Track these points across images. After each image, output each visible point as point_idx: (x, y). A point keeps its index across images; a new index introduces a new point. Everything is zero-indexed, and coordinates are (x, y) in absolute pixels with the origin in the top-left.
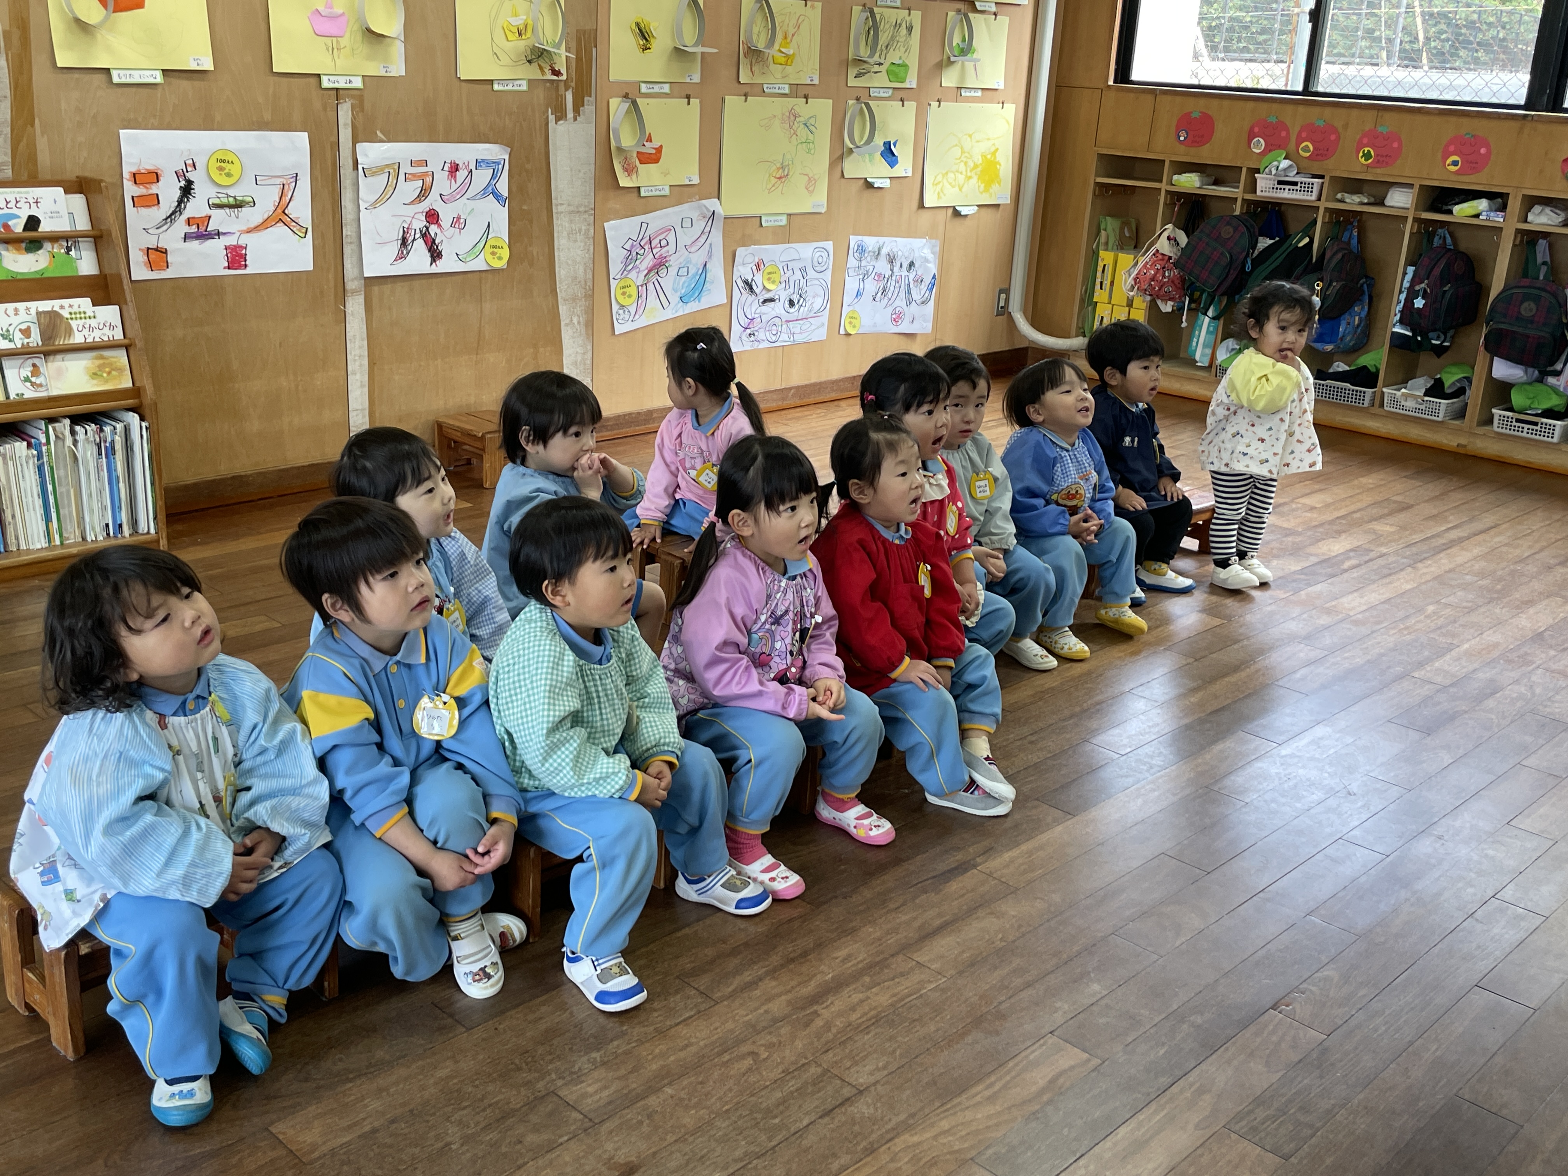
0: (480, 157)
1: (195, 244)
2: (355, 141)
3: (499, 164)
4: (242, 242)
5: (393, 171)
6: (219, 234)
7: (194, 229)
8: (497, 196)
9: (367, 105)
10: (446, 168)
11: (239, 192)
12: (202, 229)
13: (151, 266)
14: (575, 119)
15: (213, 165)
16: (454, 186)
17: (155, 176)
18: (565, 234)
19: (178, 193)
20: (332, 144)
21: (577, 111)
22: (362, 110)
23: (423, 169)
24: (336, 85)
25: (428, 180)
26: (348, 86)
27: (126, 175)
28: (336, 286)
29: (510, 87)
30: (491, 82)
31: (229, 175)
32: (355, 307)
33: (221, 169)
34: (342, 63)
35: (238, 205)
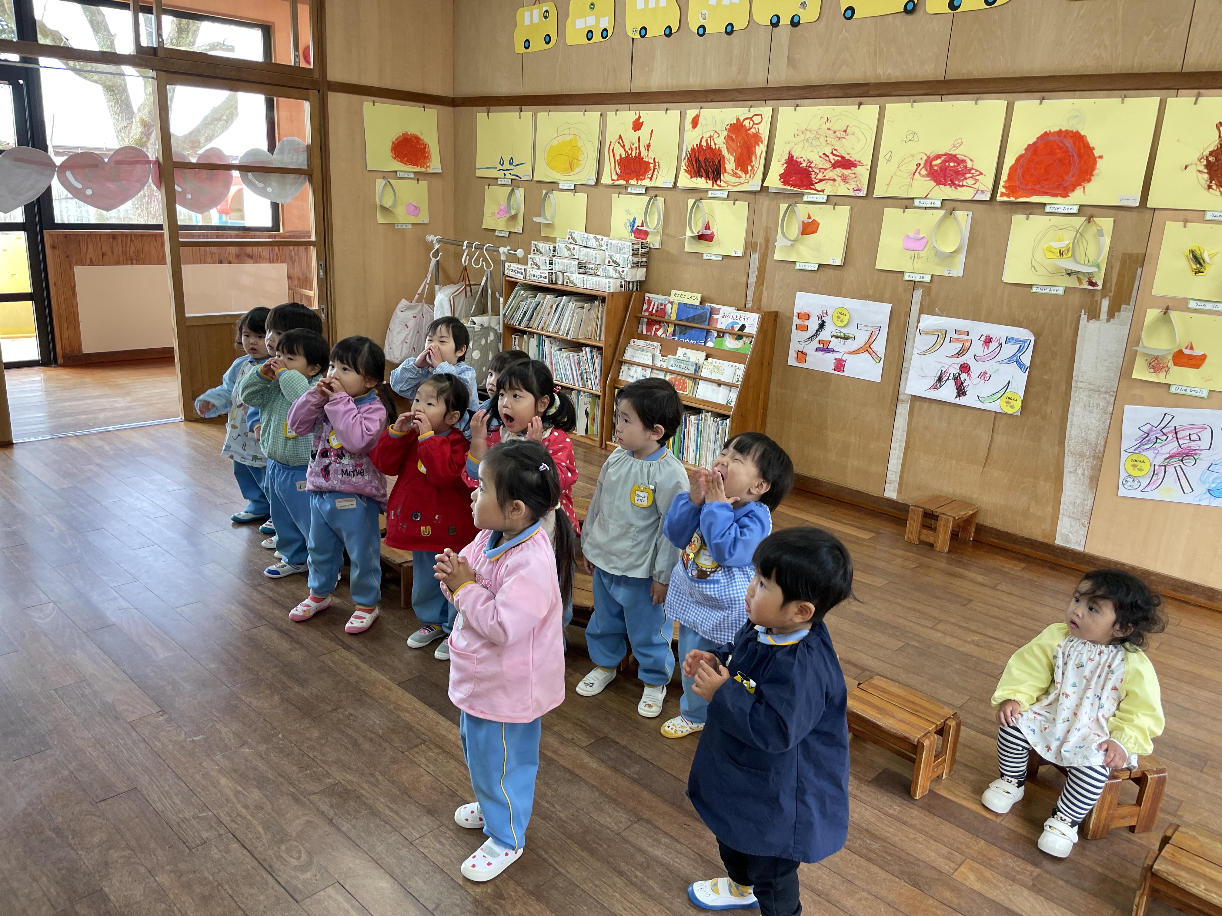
0: (1010, 336)
1: (820, 354)
2: (921, 312)
3: (1025, 342)
4: (844, 358)
5: (942, 335)
6: (833, 351)
7: (821, 346)
8: (1020, 365)
9: (933, 293)
10: (982, 339)
11: (847, 331)
12: (825, 347)
13: (798, 360)
14: (1108, 320)
15: (836, 314)
16: (986, 352)
17: (808, 316)
18: (1081, 404)
19: (817, 326)
20: (906, 313)
21: (1111, 315)
22: (929, 295)
23: (966, 337)
24: (913, 279)
25: (967, 344)
26: (921, 280)
27: (795, 314)
28: (893, 395)
29: (1047, 291)
30: (1031, 286)
31: (842, 321)
32: (903, 410)
33: (838, 317)
34: (919, 266)
35: (846, 338)
